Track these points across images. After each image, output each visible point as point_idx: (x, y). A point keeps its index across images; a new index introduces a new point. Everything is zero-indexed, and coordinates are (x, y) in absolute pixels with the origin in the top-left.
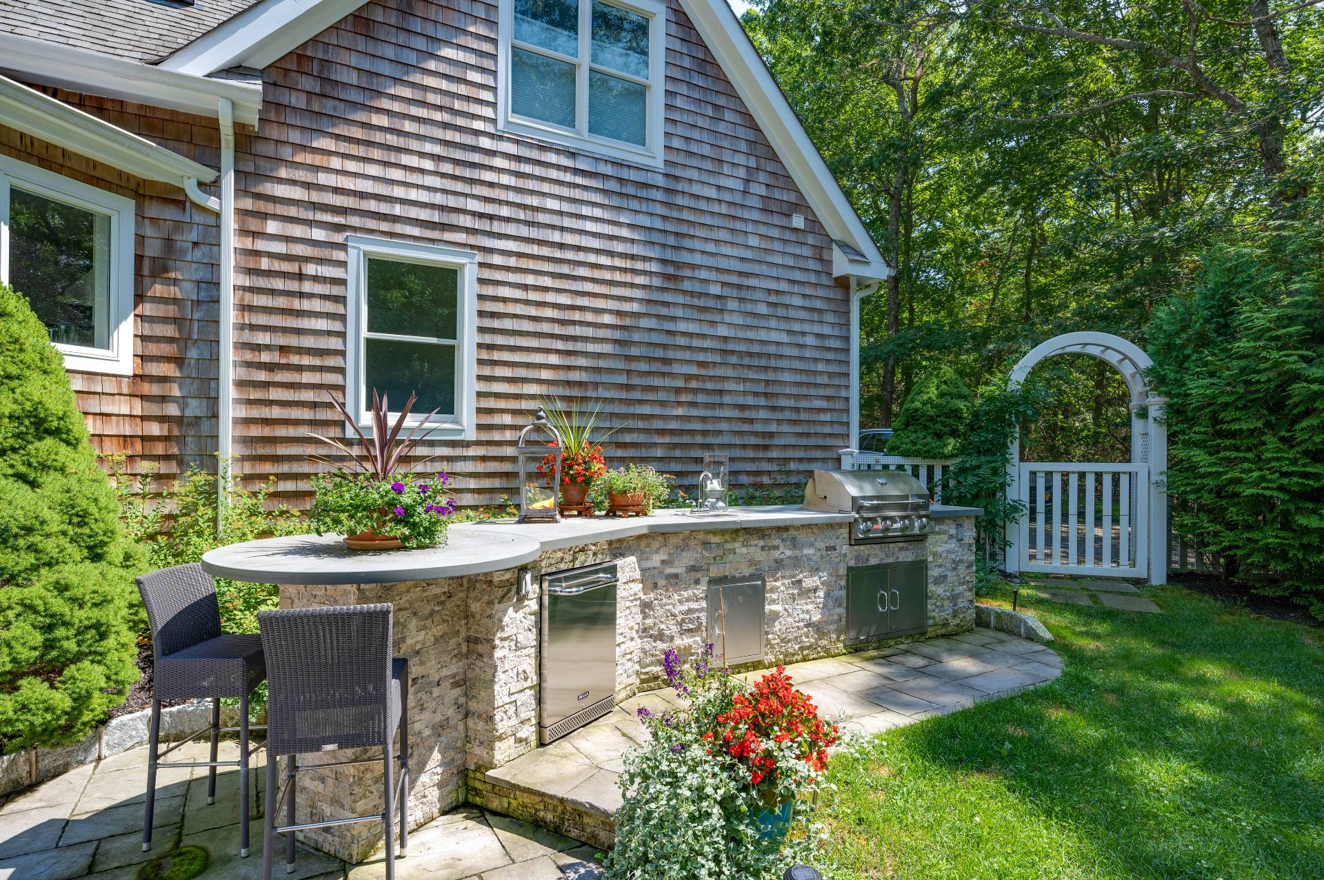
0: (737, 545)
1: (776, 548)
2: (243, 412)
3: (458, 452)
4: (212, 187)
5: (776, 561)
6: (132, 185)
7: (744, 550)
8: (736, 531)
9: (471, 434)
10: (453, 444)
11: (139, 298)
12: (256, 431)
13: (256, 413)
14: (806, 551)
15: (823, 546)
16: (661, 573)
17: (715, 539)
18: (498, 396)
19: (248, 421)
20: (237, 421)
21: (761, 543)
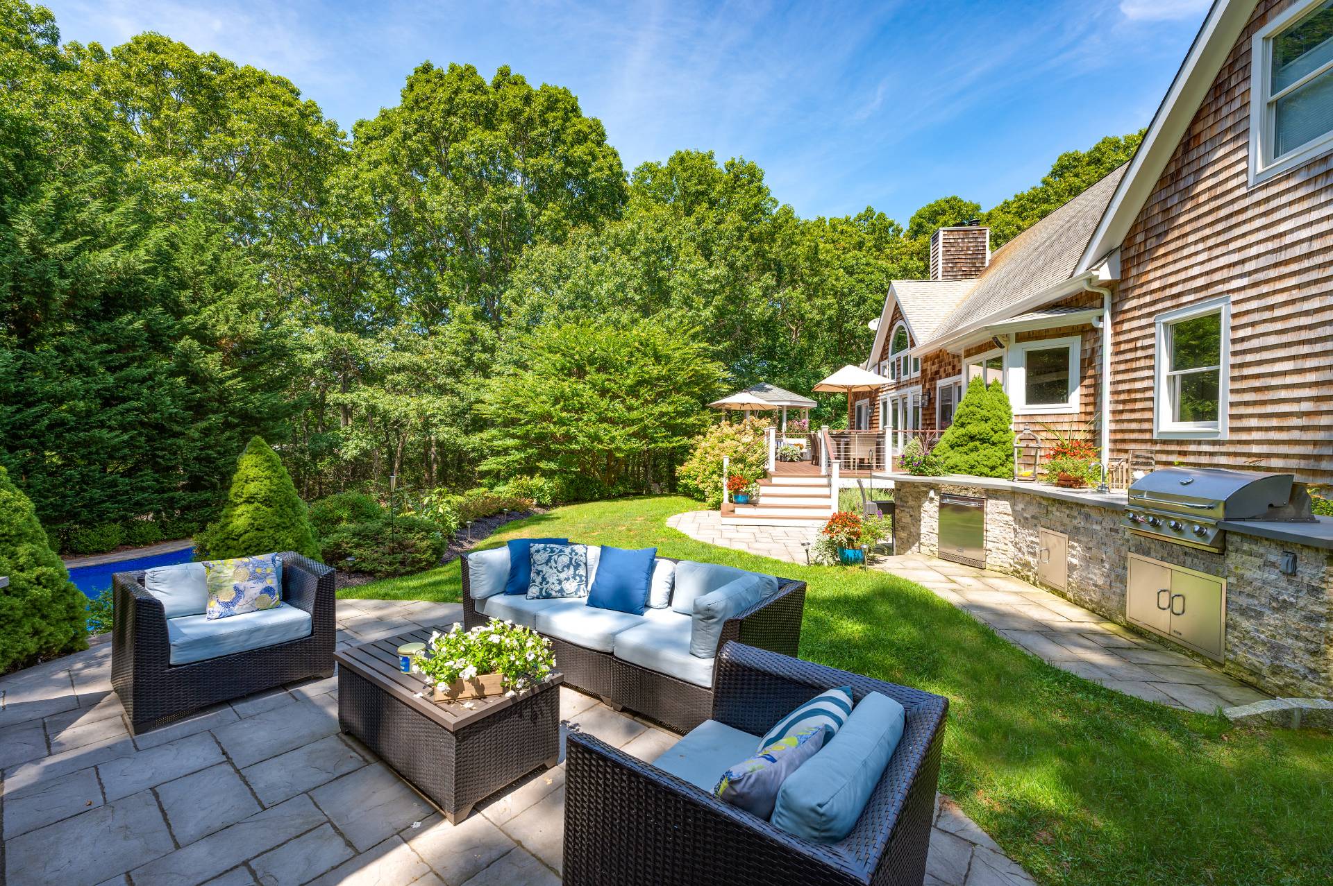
0: (1055, 509)
1: (1075, 518)
2: (1114, 427)
3: (1216, 449)
4: (1101, 318)
5: (1075, 527)
6: (1080, 329)
7: (1058, 514)
8: (1054, 500)
9: (1227, 436)
10: (1214, 443)
11: (1083, 378)
12: (1119, 436)
13: (1119, 427)
14: (1095, 527)
15: (1108, 526)
16: (1022, 515)
17: (1045, 503)
18: (1246, 404)
19: (1115, 431)
20: (1111, 431)
21: (1068, 512)
